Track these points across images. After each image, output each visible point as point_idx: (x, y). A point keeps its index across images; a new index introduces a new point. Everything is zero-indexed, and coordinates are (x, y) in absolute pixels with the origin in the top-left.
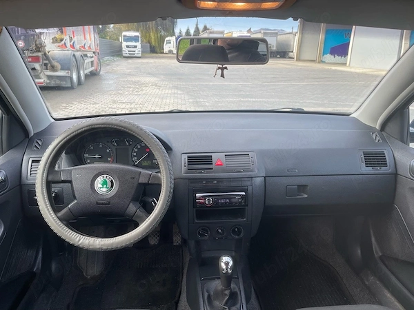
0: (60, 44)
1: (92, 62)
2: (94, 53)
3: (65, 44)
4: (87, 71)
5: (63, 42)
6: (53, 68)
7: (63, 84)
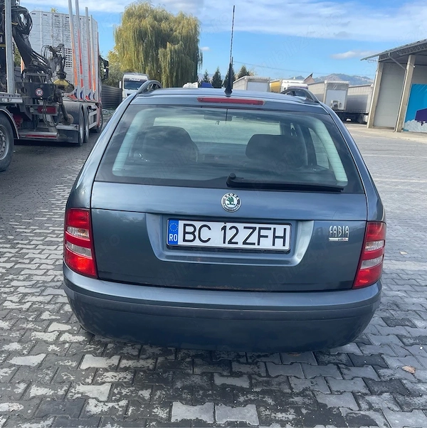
0: (70, 94)
1: (95, 116)
2: (97, 104)
3: (75, 94)
4: (91, 127)
5: (73, 92)
6: (66, 122)
7: (71, 140)
